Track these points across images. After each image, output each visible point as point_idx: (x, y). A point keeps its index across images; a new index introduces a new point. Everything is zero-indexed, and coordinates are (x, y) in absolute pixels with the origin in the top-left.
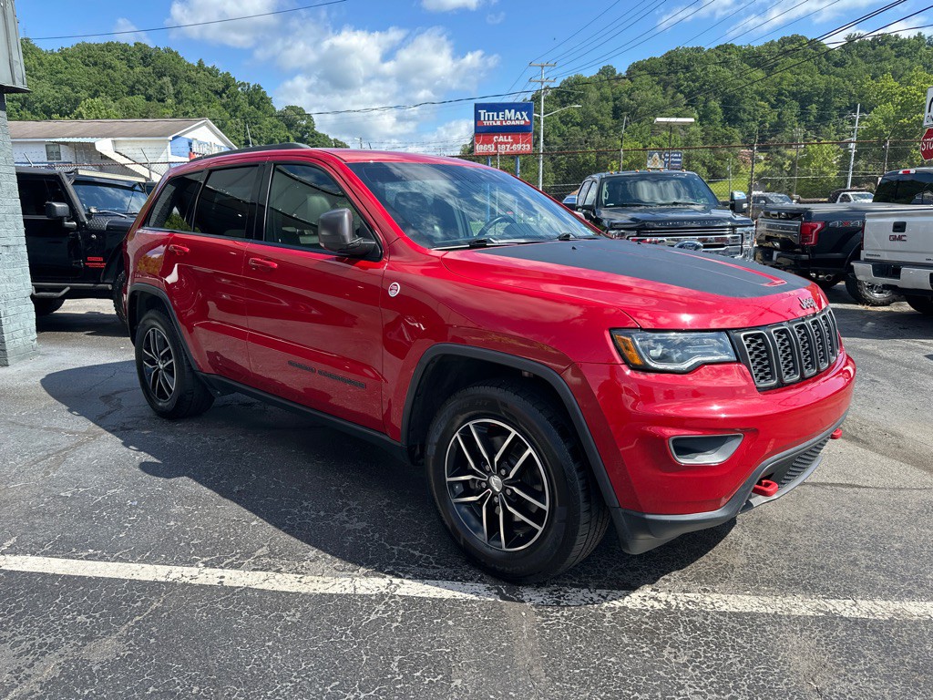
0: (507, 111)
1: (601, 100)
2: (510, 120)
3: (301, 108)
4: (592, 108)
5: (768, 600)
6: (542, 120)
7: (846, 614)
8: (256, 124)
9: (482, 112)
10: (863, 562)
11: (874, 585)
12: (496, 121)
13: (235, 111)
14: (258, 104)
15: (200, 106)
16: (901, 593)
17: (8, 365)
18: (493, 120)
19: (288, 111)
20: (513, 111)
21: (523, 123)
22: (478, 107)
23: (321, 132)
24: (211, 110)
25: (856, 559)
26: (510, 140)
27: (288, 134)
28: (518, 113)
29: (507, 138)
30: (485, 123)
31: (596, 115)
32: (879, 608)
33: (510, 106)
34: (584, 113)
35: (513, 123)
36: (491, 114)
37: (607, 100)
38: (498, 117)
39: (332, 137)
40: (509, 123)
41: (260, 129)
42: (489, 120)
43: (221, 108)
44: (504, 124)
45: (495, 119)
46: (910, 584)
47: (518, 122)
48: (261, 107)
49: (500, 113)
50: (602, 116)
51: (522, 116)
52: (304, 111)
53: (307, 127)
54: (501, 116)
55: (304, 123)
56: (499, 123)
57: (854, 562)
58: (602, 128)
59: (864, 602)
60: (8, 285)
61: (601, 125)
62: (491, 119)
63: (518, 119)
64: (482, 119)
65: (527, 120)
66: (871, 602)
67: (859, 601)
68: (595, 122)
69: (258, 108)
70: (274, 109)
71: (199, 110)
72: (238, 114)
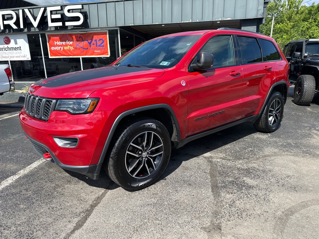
5: (31, 169)
7: (12, 177)
10: (24, 192)
11: (14, 188)
16: (4, 190)
25: (27, 191)
32: (6, 183)
46: (4, 195)
57: (27, 190)
59: (11, 182)
66: (9, 183)
67: (12, 181)
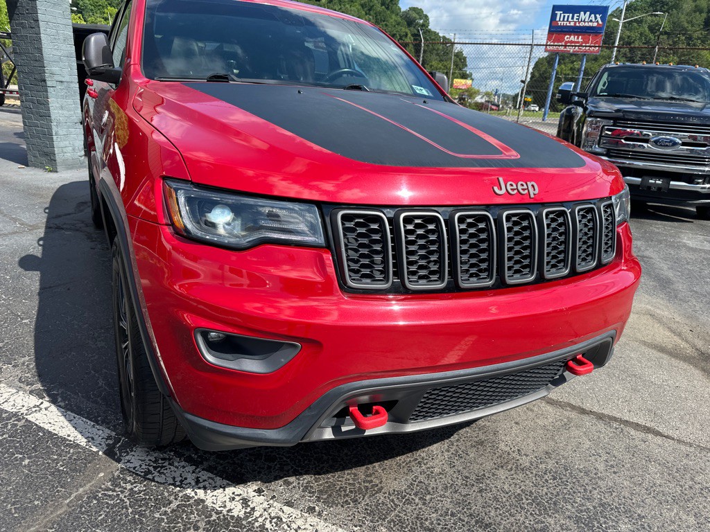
0: (582, 13)
1: (695, 12)
2: (584, 21)
3: (421, 9)
4: (683, 18)
6: (621, 24)
8: (384, 21)
9: (558, 13)
12: (570, 22)
13: (370, 10)
14: (388, 5)
15: (344, 5)
17: (57, 172)
18: (567, 21)
19: (410, 12)
20: (588, 13)
21: (595, 24)
22: (555, 8)
23: (433, 30)
24: (352, 8)
26: (580, 40)
27: (407, 30)
28: (593, 15)
29: (578, 38)
30: (559, 23)
31: (686, 25)
33: (585, 9)
34: (674, 23)
35: (586, 24)
36: (567, 15)
37: (701, 12)
38: (573, 18)
39: (441, 35)
40: (582, 24)
41: (386, 25)
42: (563, 20)
43: (360, 7)
44: (577, 24)
45: (570, 20)
47: (591, 24)
48: (390, 8)
49: (576, 15)
50: (692, 26)
51: (596, 18)
52: (423, 12)
53: (423, 25)
54: (575, 17)
55: (421, 21)
56: (572, 24)
58: (690, 38)
60: (60, 112)
61: (690, 35)
62: (566, 19)
63: (591, 21)
64: (558, 19)
65: (600, 22)
68: (684, 31)
69: (387, 8)
70: (400, 9)
71: (343, 9)
72: (371, 12)
